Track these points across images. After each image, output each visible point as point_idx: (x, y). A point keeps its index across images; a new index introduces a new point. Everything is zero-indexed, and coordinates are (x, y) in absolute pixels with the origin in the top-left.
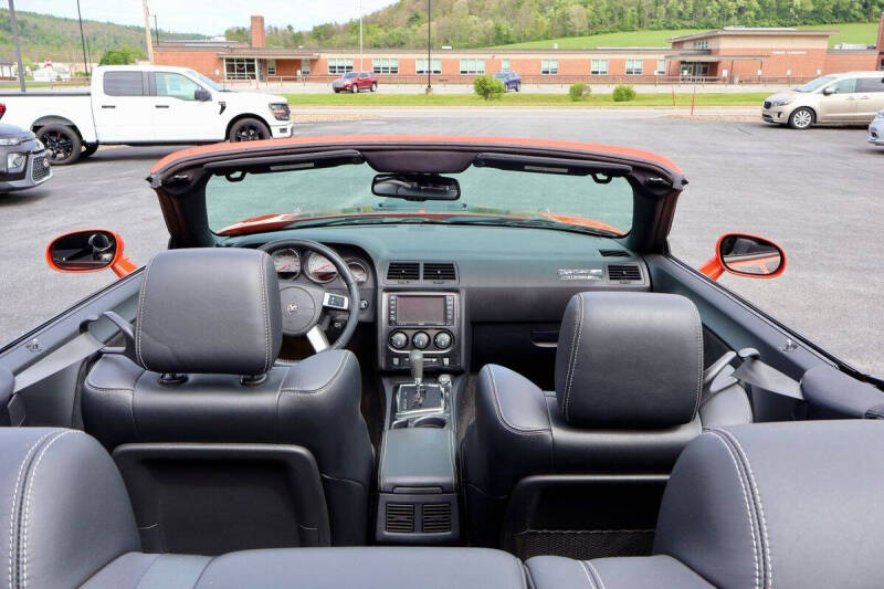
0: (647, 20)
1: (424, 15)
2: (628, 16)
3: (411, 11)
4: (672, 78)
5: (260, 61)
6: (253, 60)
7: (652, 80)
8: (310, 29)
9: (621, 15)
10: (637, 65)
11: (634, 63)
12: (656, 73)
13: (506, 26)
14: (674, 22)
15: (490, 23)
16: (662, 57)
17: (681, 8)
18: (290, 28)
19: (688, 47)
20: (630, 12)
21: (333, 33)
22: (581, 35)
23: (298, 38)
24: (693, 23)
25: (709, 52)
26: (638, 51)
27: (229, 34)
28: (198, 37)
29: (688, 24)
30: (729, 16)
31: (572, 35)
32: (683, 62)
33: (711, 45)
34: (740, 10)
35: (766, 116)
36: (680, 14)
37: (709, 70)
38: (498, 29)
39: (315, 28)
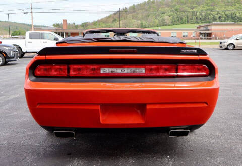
0: (190, 20)
1: (118, 19)
2: (184, 19)
3: (114, 18)
4: (197, 38)
5: (65, 33)
6: (63, 33)
7: (191, 39)
8: (81, 24)
9: (181, 19)
10: (186, 34)
11: (185, 33)
12: (192, 36)
13: (144, 22)
14: (198, 21)
15: (139, 22)
16: (193, 31)
17: (201, 17)
18: (74, 23)
19: (202, 28)
20: (184, 18)
21: (88, 25)
22: (169, 25)
23: (76, 27)
24: (205, 21)
25: (208, 30)
26: (186, 30)
27: (54, 25)
28: (44, 26)
29: (203, 21)
30: (216, 19)
31: (166, 25)
32: (201, 33)
33: (209, 28)
34: (220, 17)
35: (221, 47)
36: (201, 18)
37: (209, 35)
38: (142, 24)
39: (82, 23)
